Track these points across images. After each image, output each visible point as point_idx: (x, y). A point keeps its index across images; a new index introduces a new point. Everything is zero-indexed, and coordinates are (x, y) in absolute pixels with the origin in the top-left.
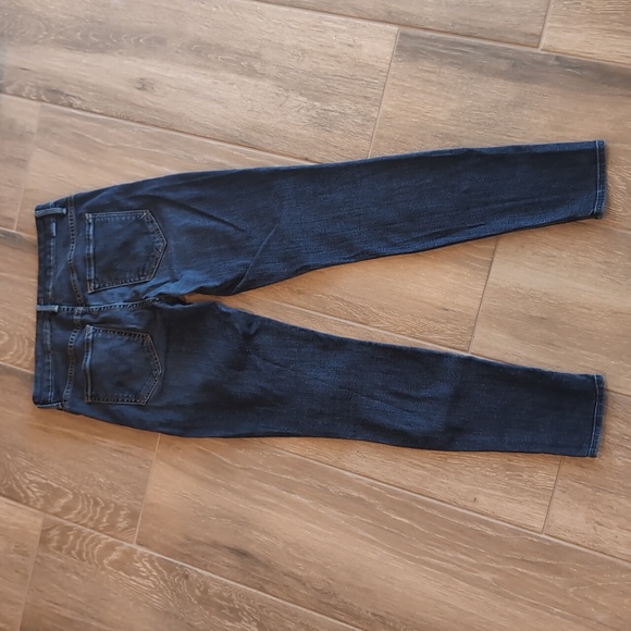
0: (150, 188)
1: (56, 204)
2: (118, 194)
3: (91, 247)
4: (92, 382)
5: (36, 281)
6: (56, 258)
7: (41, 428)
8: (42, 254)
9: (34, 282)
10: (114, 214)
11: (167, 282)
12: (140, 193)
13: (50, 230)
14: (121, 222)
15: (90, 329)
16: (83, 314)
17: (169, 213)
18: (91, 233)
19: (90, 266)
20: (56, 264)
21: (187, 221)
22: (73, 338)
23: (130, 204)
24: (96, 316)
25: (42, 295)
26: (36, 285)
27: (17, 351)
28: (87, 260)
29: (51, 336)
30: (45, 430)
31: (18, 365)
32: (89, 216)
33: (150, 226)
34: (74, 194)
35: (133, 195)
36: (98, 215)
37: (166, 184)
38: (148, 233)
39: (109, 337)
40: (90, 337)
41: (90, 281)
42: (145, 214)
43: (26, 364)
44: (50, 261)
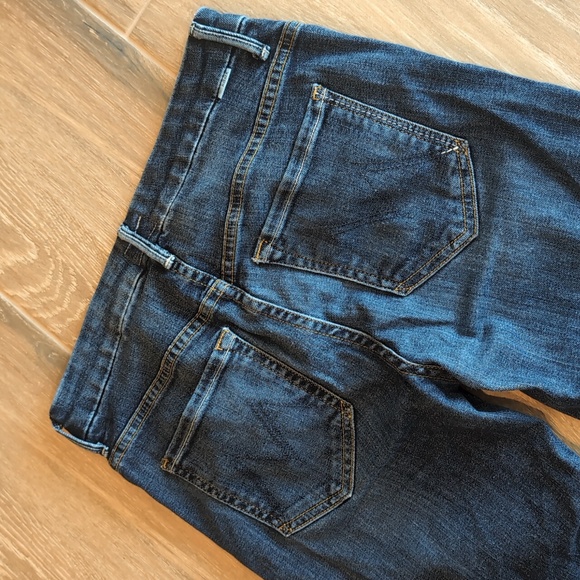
0: (500, 96)
1: (251, 27)
2: (414, 74)
3: (302, 169)
4: (192, 442)
5: (140, 170)
6: (205, 149)
7: (47, 461)
8: (175, 124)
9: (134, 172)
10: (385, 116)
11: (447, 323)
12: (467, 95)
13: (214, 80)
14: (392, 144)
15: (229, 337)
16: (225, 299)
17: (517, 171)
18: (313, 136)
19: (279, 209)
20: (201, 161)
21: (553, 212)
22: (186, 340)
23: (433, 109)
24: (253, 319)
25: (141, 209)
26: (136, 179)
27: (46, 293)
28: (280, 193)
29: (134, 307)
30: (55, 468)
31: (39, 320)
32: (321, 94)
33: (456, 181)
34: (302, 22)
35: (448, 91)
36: (343, 99)
37: (543, 105)
38: (443, 193)
39: (264, 373)
40: (225, 358)
41: (268, 238)
42: (456, 148)
43: (57, 326)
44: (189, 148)
